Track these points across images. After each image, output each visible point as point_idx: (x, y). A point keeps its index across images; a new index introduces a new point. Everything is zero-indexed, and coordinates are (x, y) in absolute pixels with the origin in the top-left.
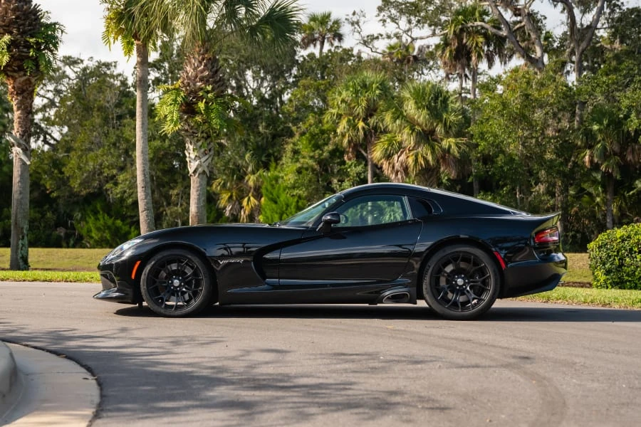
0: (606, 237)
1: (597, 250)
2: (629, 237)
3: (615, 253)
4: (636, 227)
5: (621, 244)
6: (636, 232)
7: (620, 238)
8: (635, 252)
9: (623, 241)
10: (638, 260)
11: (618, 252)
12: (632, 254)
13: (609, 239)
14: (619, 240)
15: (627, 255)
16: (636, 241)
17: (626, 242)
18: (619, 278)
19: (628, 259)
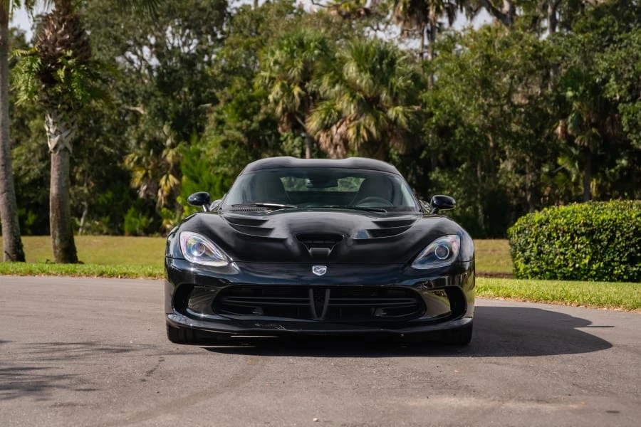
0: (525, 221)
1: (516, 236)
2: (547, 221)
3: (534, 239)
4: (556, 210)
5: (539, 229)
6: (556, 216)
7: (538, 222)
8: (554, 238)
9: (541, 225)
10: (557, 246)
11: (536, 239)
12: (550, 240)
13: (527, 223)
14: (537, 225)
15: (546, 241)
16: (554, 225)
17: (544, 227)
18: (539, 267)
19: (546, 246)
